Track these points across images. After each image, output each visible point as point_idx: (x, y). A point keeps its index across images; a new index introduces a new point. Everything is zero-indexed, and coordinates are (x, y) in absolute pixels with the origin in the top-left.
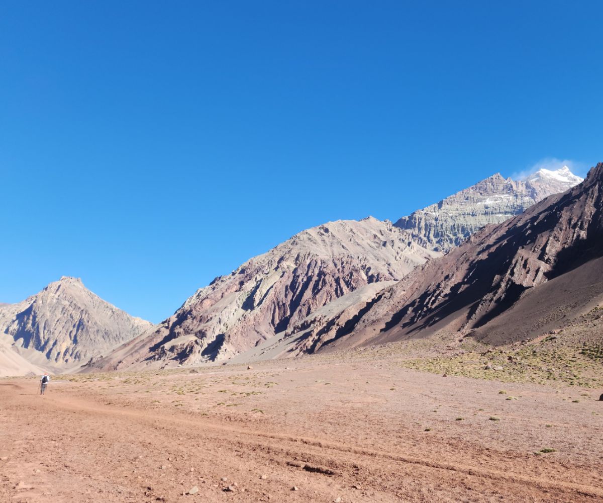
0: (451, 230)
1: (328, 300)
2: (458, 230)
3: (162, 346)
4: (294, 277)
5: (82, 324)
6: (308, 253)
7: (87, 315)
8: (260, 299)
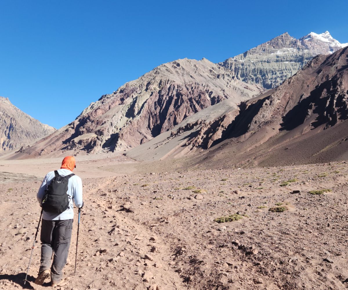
0: (253, 72)
1: (187, 113)
2: (258, 72)
3: (72, 140)
4: (159, 96)
5: (12, 127)
6: (167, 80)
7: (14, 121)
8: (138, 110)
